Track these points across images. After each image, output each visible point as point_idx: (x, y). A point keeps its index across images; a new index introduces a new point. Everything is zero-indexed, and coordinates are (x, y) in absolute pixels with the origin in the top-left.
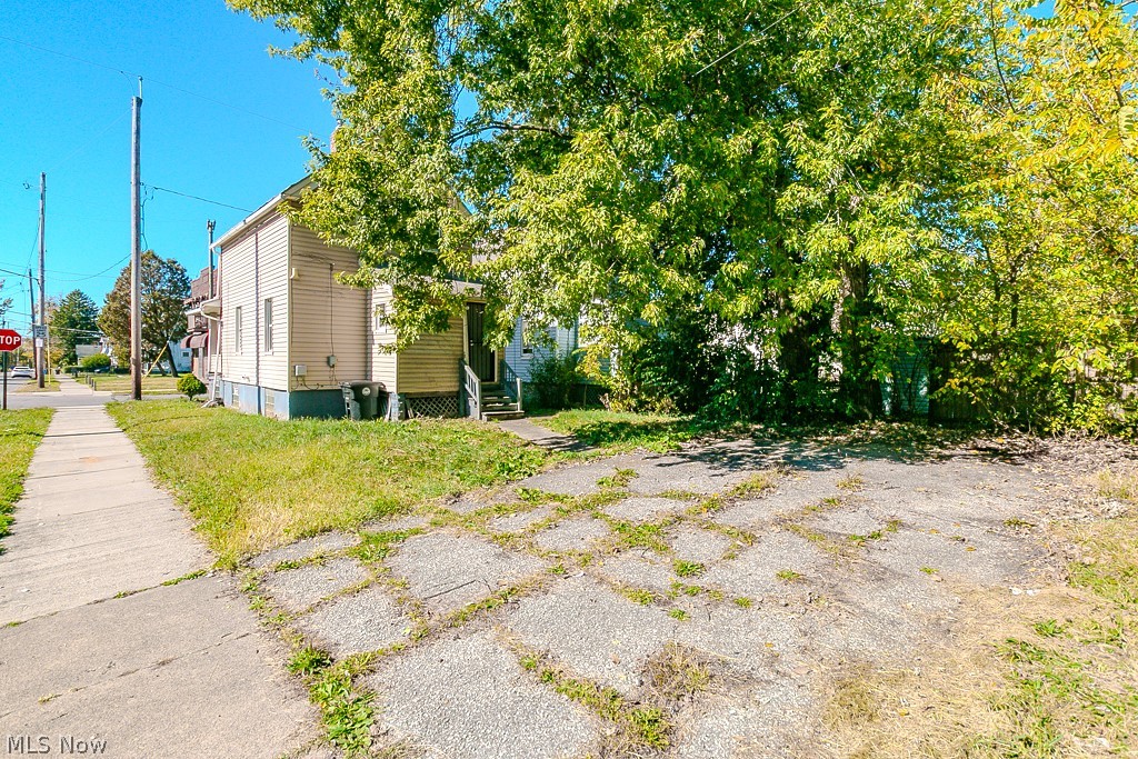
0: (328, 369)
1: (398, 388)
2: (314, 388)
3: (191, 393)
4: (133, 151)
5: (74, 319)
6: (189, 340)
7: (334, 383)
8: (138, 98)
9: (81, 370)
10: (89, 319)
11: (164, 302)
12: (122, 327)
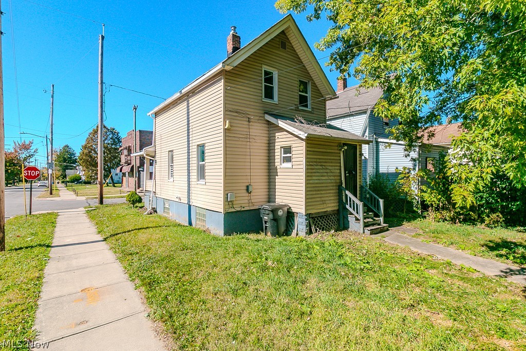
0: (247, 194)
1: (306, 210)
2: (239, 209)
3: (134, 202)
4: (100, 65)
5: (65, 158)
6: (121, 168)
7: (251, 205)
8: (102, 36)
9: (68, 182)
10: (71, 158)
11: (109, 149)
12: (89, 162)
